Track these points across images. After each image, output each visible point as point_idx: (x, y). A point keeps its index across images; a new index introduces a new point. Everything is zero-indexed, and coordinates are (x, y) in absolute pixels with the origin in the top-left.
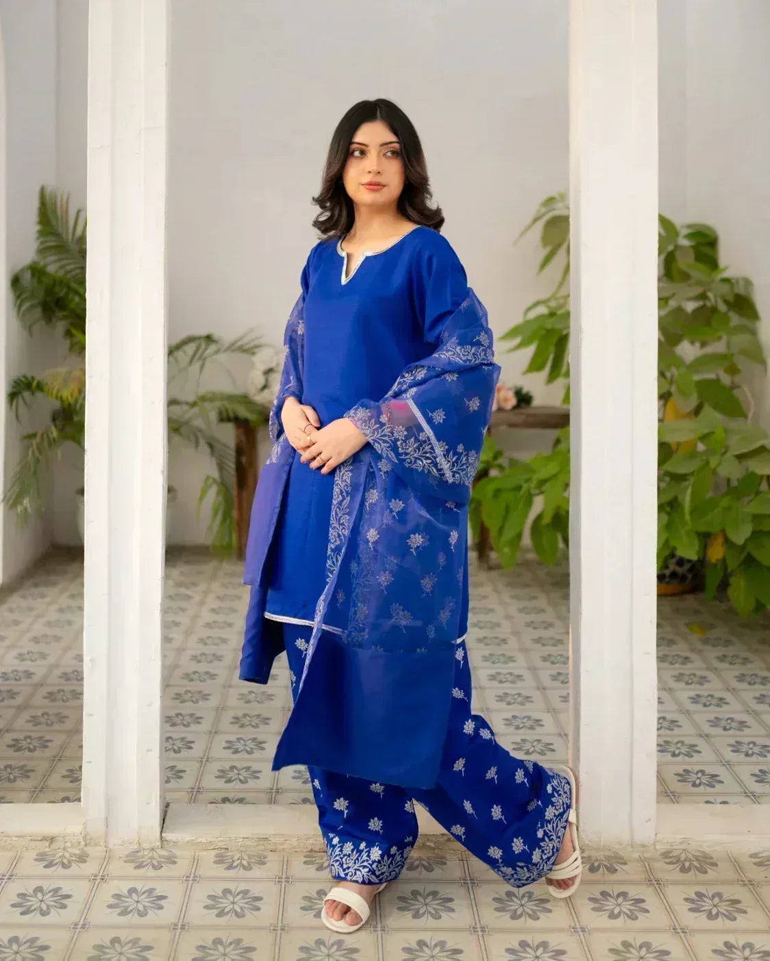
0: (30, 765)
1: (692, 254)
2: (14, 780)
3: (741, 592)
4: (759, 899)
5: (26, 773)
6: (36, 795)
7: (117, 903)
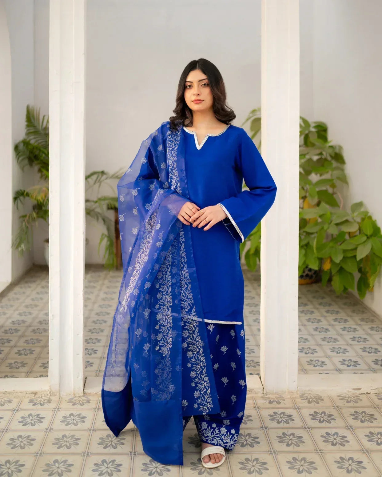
0: (26, 361)
1: (316, 135)
2: (19, 368)
3: (337, 283)
5: (23, 365)
6: (29, 374)
7: (65, 420)
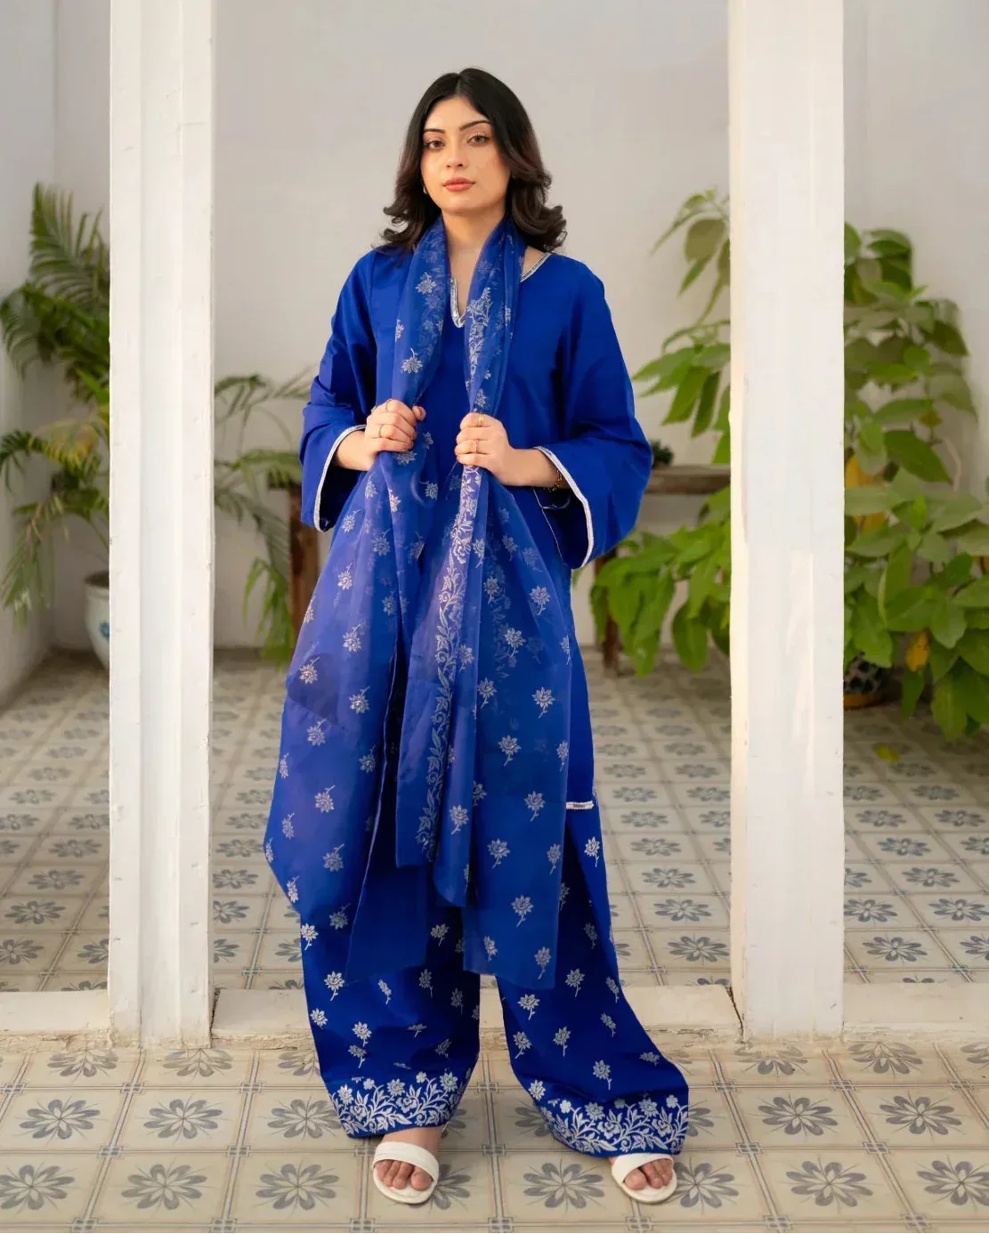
0: (38, 940)
1: (878, 270)
2: (18, 961)
3: (947, 707)
4: (974, 1105)
5: (32, 951)
6: (48, 980)
7: (158, 1121)
